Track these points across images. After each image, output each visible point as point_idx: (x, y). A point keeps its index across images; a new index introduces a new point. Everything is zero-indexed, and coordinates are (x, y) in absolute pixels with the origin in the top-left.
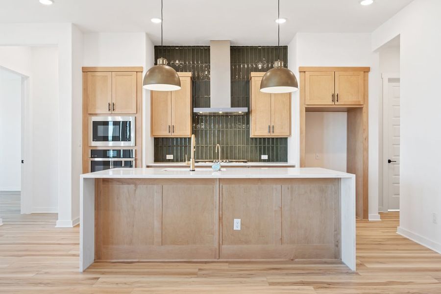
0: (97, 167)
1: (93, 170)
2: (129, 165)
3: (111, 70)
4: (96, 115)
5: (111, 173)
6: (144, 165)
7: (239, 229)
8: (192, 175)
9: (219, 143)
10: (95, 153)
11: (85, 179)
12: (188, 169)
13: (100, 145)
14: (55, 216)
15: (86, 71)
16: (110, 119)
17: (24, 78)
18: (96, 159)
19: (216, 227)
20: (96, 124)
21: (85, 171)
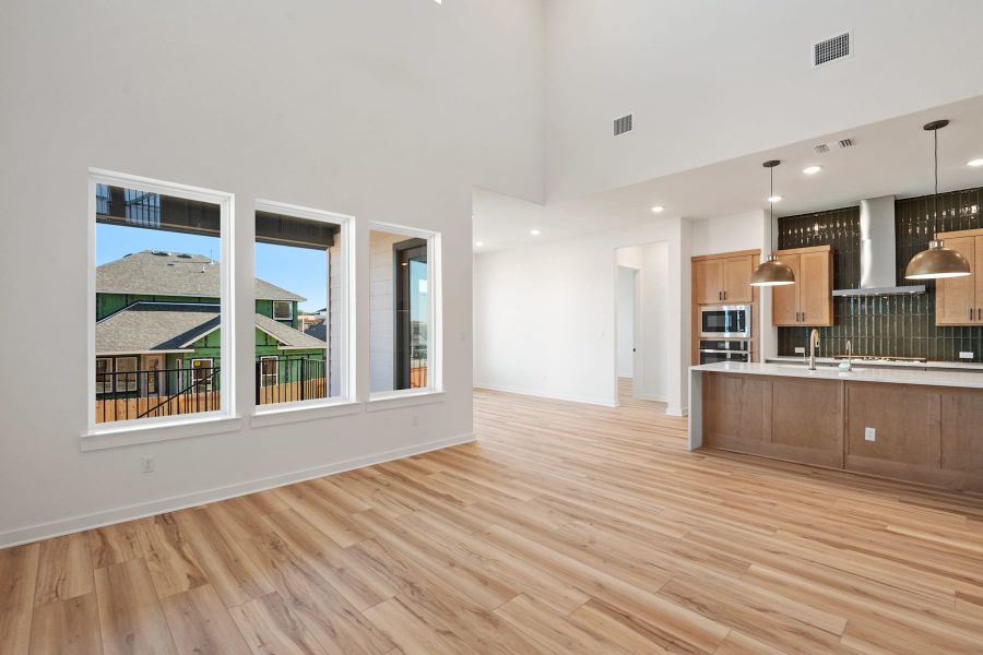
0: (707, 359)
1: (703, 362)
2: (743, 358)
3: (721, 257)
4: (705, 305)
5: (726, 367)
6: (762, 360)
7: (873, 439)
8: (811, 374)
9: (850, 339)
10: (705, 344)
11: (693, 371)
12: (807, 367)
13: (712, 336)
14: (665, 405)
15: (696, 261)
16: (726, 308)
17: (635, 272)
18: (707, 351)
19: (840, 434)
20: (705, 314)
21: (694, 364)
